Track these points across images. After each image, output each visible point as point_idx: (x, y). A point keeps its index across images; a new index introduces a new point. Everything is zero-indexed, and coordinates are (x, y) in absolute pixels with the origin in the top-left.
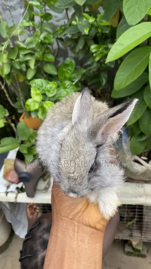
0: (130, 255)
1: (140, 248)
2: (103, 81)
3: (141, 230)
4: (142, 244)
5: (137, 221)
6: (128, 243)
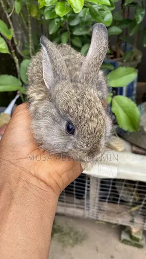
0: (125, 244)
1: (140, 237)
2: (138, 18)
3: (145, 219)
4: (141, 232)
5: (143, 208)
6: (127, 230)
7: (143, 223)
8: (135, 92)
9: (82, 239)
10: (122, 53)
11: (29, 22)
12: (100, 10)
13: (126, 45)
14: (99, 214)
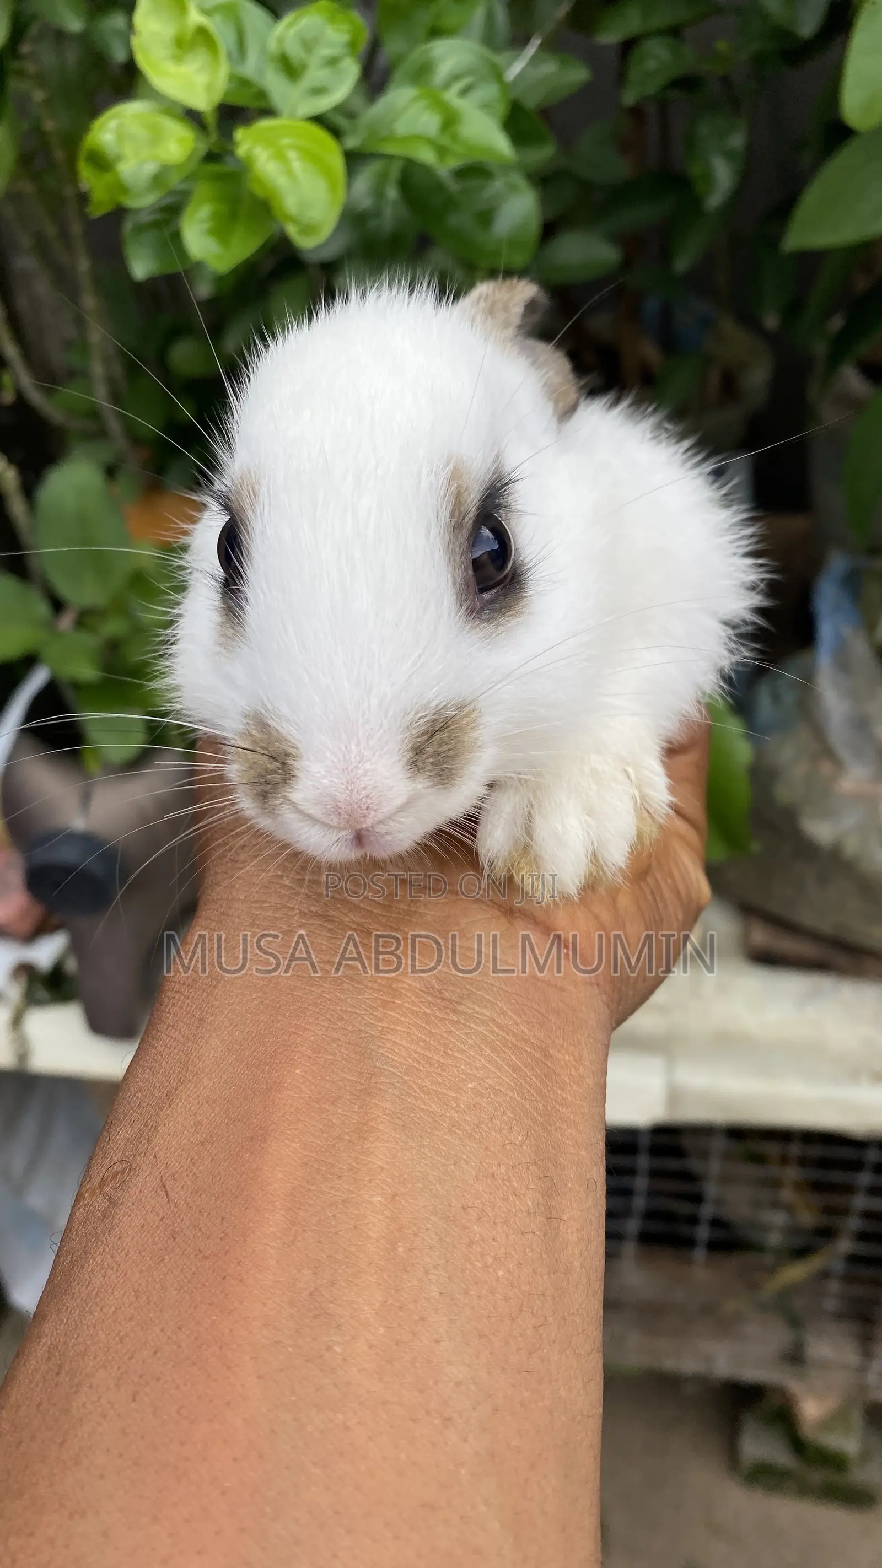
1: (848, 1444)
4: (857, 1417)
5: (854, 1259)
6: (768, 1406)
7: (857, 1359)
12: (464, 174)
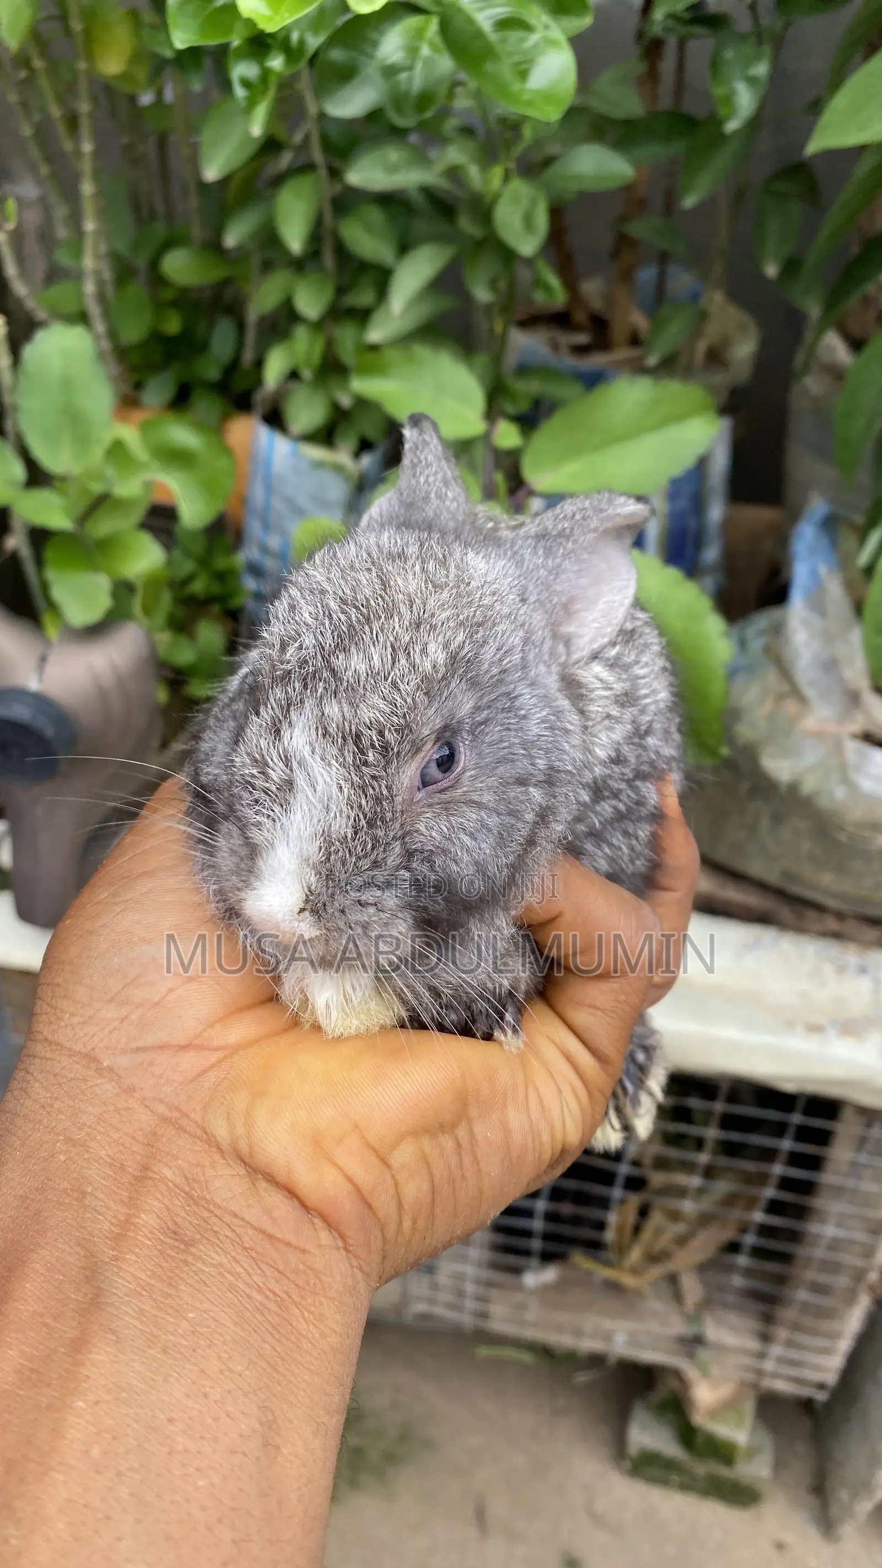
2: (729, 99)
3: (768, 1319)
4: (749, 1407)
5: (764, 1231)
6: (661, 1393)
7: (753, 1344)
8: (711, 554)
9: (391, 1459)
10: (639, 320)
11: (84, 107)
12: (504, 24)
13: (661, 279)
14: (494, 1293)
